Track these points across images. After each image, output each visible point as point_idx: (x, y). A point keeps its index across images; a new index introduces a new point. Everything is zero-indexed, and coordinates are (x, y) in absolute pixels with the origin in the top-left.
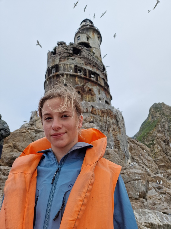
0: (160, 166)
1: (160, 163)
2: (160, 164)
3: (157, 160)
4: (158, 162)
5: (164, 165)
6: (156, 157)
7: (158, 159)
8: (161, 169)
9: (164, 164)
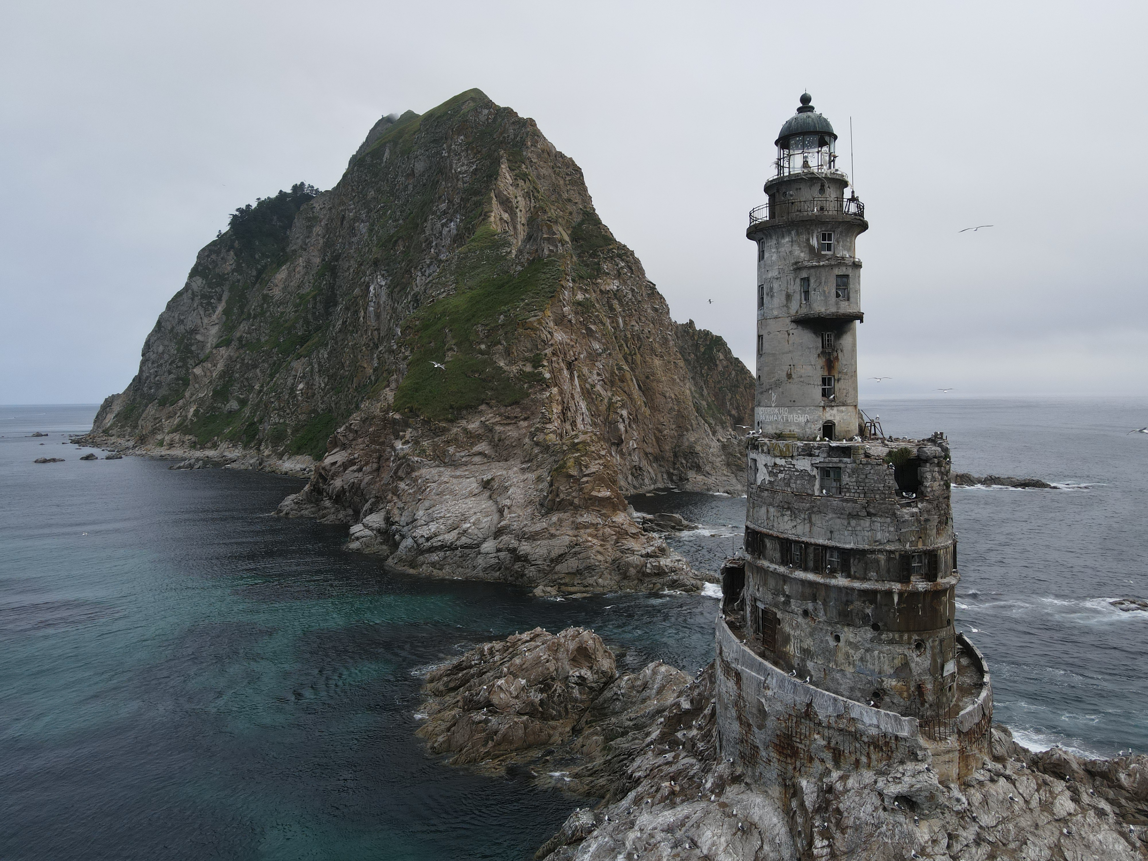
0: (590, 499)
1: (593, 489)
2: (594, 493)
3: (585, 476)
4: (587, 482)
5: (609, 498)
6: (580, 464)
7: (587, 472)
8: (593, 510)
9: (608, 494)
